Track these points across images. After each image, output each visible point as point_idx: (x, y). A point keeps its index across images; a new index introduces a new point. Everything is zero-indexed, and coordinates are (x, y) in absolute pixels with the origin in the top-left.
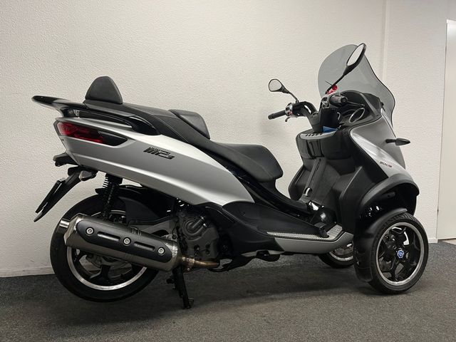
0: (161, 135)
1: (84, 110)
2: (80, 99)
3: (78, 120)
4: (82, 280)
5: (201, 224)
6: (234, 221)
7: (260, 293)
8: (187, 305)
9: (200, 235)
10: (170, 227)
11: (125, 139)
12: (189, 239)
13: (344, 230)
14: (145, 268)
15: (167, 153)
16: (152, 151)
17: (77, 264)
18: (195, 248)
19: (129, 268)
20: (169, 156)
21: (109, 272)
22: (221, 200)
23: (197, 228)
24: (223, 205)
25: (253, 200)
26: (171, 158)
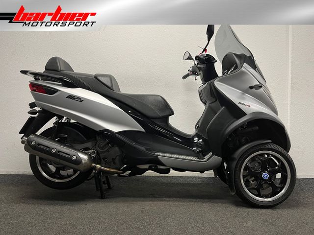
0: (80, 88)
1: (43, 77)
2: (41, 70)
3: (40, 82)
6: (125, 143)
7: (157, 196)
8: (102, 197)
11: (57, 91)
12: (101, 154)
13: (213, 155)
15: (80, 98)
16: (71, 97)
20: (80, 99)
22: (115, 129)
24: (116, 132)
25: (143, 130)
26: (81, 101)
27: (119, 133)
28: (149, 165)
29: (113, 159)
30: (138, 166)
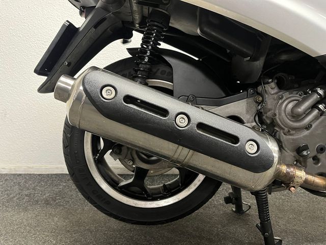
4: (105, 186)
5: (314, 106)
9: (308, 127)
10: (247, 112)
12: (289, 132)
14: (201, 177)
17: (100, 163)
18: (299, 150)
19: (176, 175)
21: (146, 178)
23: (307, 113)
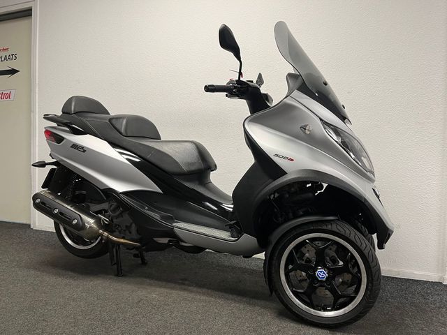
0: (88, 135)
11: (63, 138)
16: (75, 146)
20: (83, 149)
24: (121, 191)
25: (160, 191)
26: (84, 151)
27: (125, 193)
28: (168, 239)
29: (126, 226)
30: (155, 239)
